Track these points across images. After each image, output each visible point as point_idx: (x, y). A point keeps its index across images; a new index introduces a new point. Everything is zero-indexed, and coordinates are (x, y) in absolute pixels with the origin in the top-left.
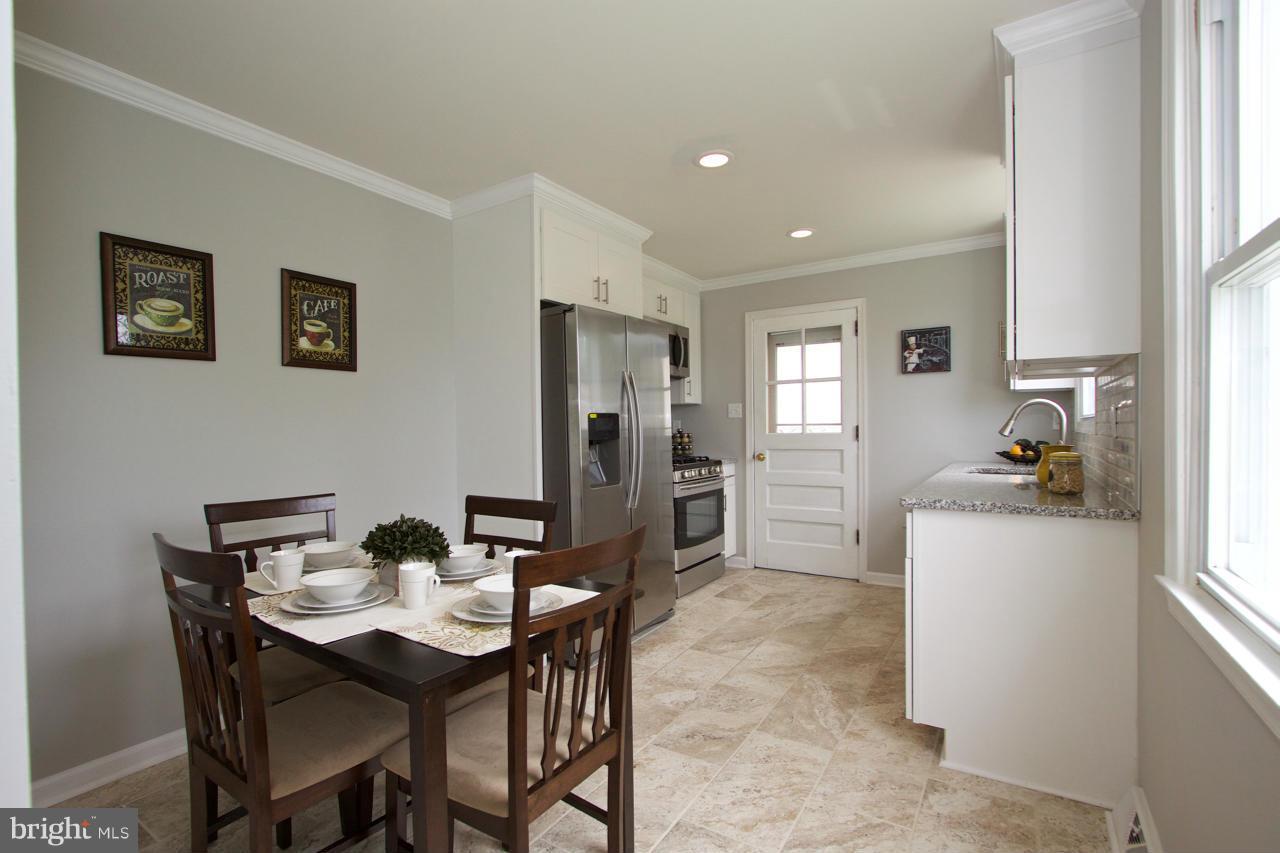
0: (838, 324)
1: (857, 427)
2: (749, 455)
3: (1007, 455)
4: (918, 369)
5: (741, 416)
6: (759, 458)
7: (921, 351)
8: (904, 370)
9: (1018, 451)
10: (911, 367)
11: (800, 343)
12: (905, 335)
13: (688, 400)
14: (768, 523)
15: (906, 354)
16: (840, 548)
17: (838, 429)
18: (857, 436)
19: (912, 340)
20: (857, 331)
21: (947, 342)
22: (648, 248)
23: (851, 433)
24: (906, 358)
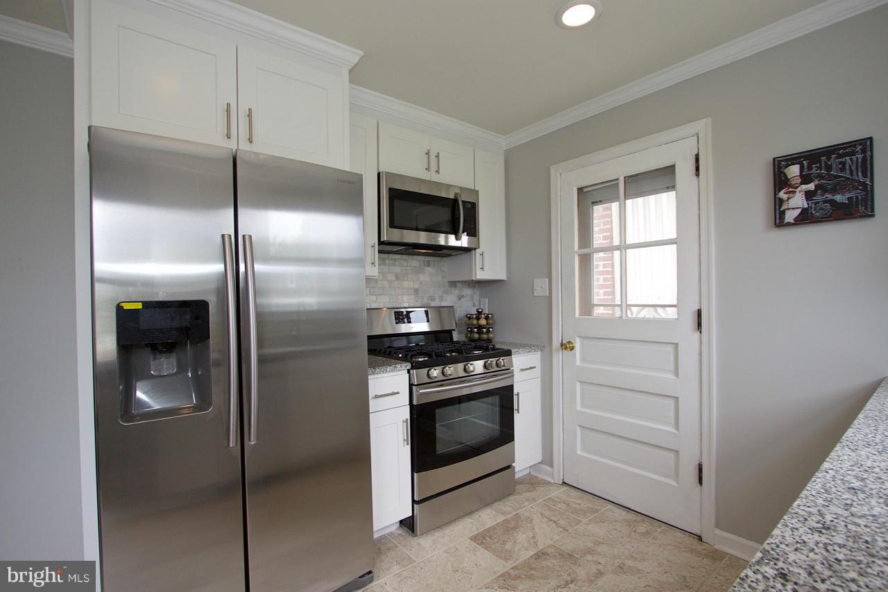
0: (673, 164)
1: (699, 313)
2: (556, 342)
4: (805, 218)
5: (548, 295)
6: (567, 346)
7: (811, 186)
8: (779, 221)
10: (790, 216)
11: (616, 199)
12: (779, 166)
14: (578, 429)
15: (782, 195)
16: (674, 483)
17: (671, 313)
18: (699, 325)
19: (794, 171)
20: (697, 169)
21: (867, 166)
23: (690, 321)
24: (781, 201)
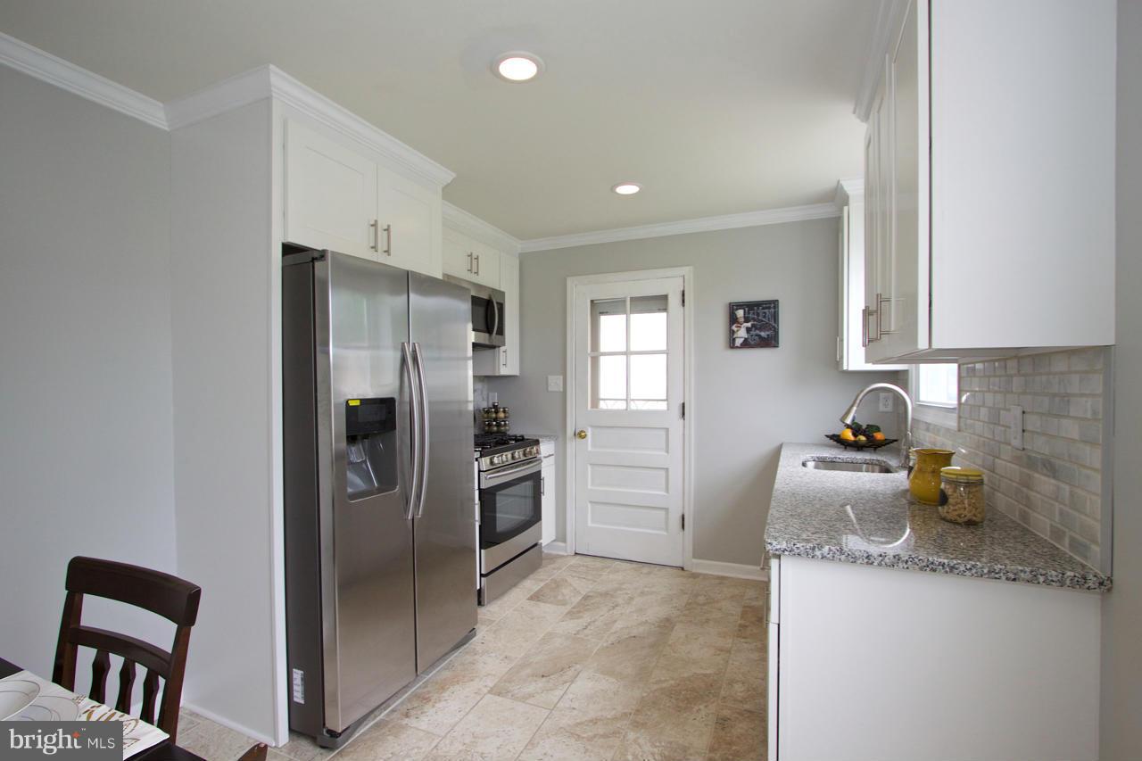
0: (665, 294)
1: (683, 404)
2: (570, 432)
3: (837, 440)
4: (746, 344)
5: (561, 390)
6: (580, 435)
7: (749, 325)
8: (732, 344)
9: (849, 435)
10: (738, 342)
11: (624, 312)
12: (733, 308)
13: (504, 371)
14: (589, 505)
15: (734, 328)
16: (665, 533)
17: (663, 406)
18: (683, 414)
19: (740, 313)
20: (683, 301)
21: (775, 317)
22: (449, 193)
23: (677, 411)
24: (733, 332)
